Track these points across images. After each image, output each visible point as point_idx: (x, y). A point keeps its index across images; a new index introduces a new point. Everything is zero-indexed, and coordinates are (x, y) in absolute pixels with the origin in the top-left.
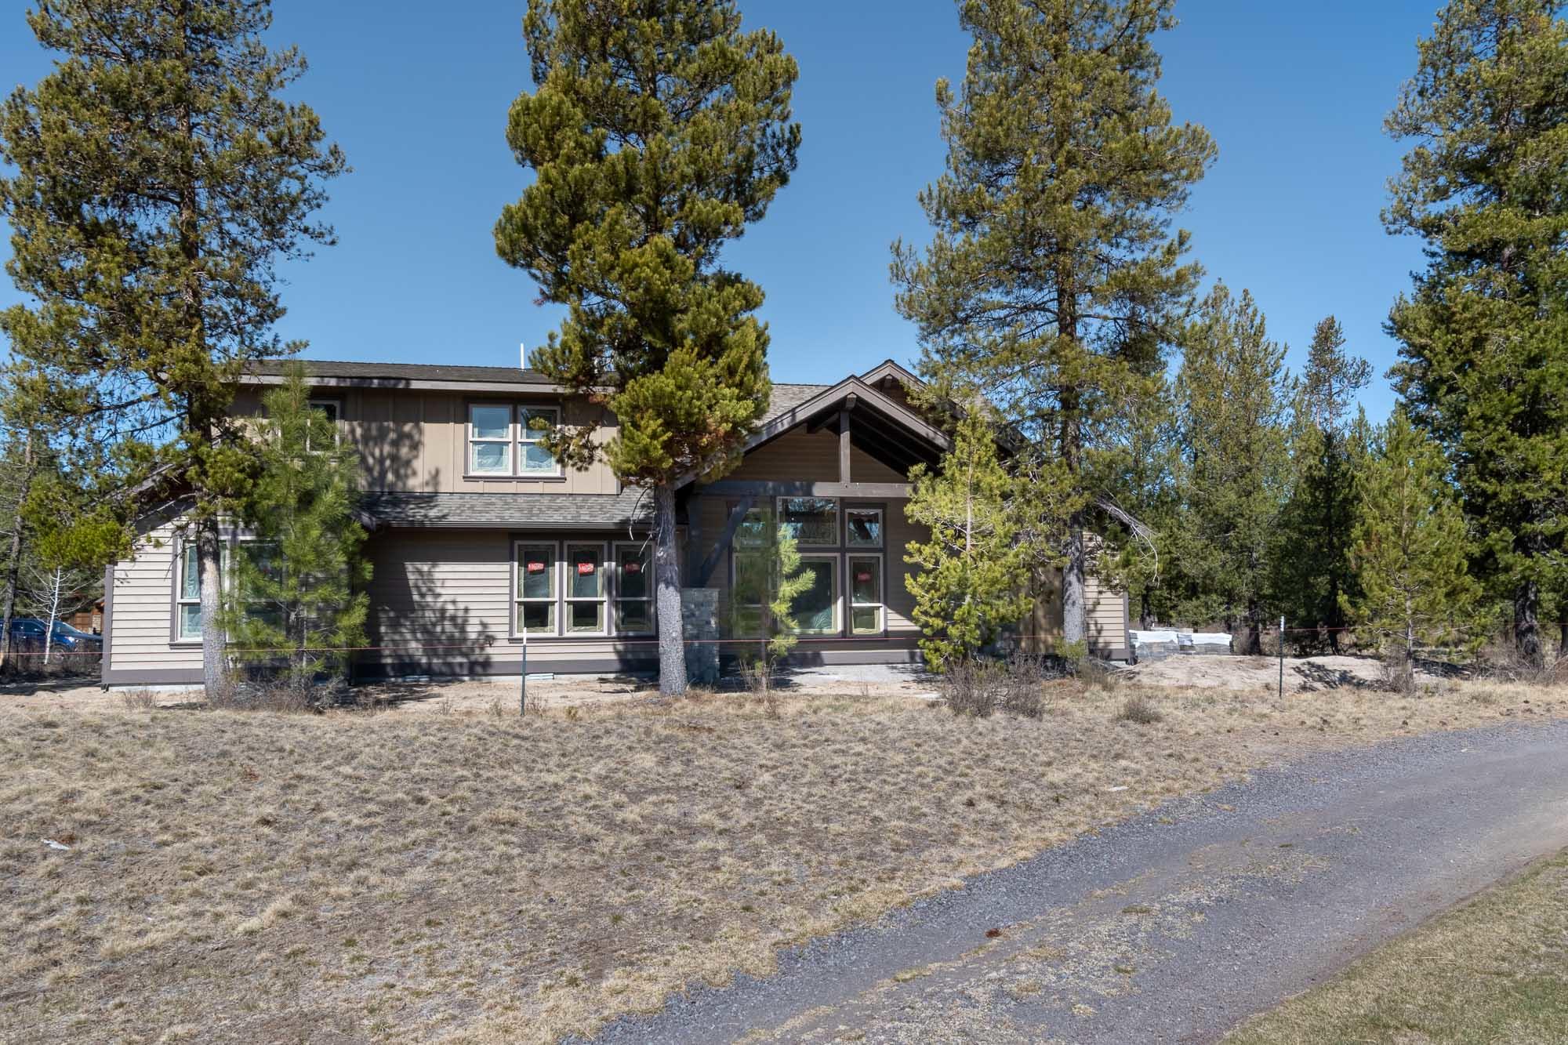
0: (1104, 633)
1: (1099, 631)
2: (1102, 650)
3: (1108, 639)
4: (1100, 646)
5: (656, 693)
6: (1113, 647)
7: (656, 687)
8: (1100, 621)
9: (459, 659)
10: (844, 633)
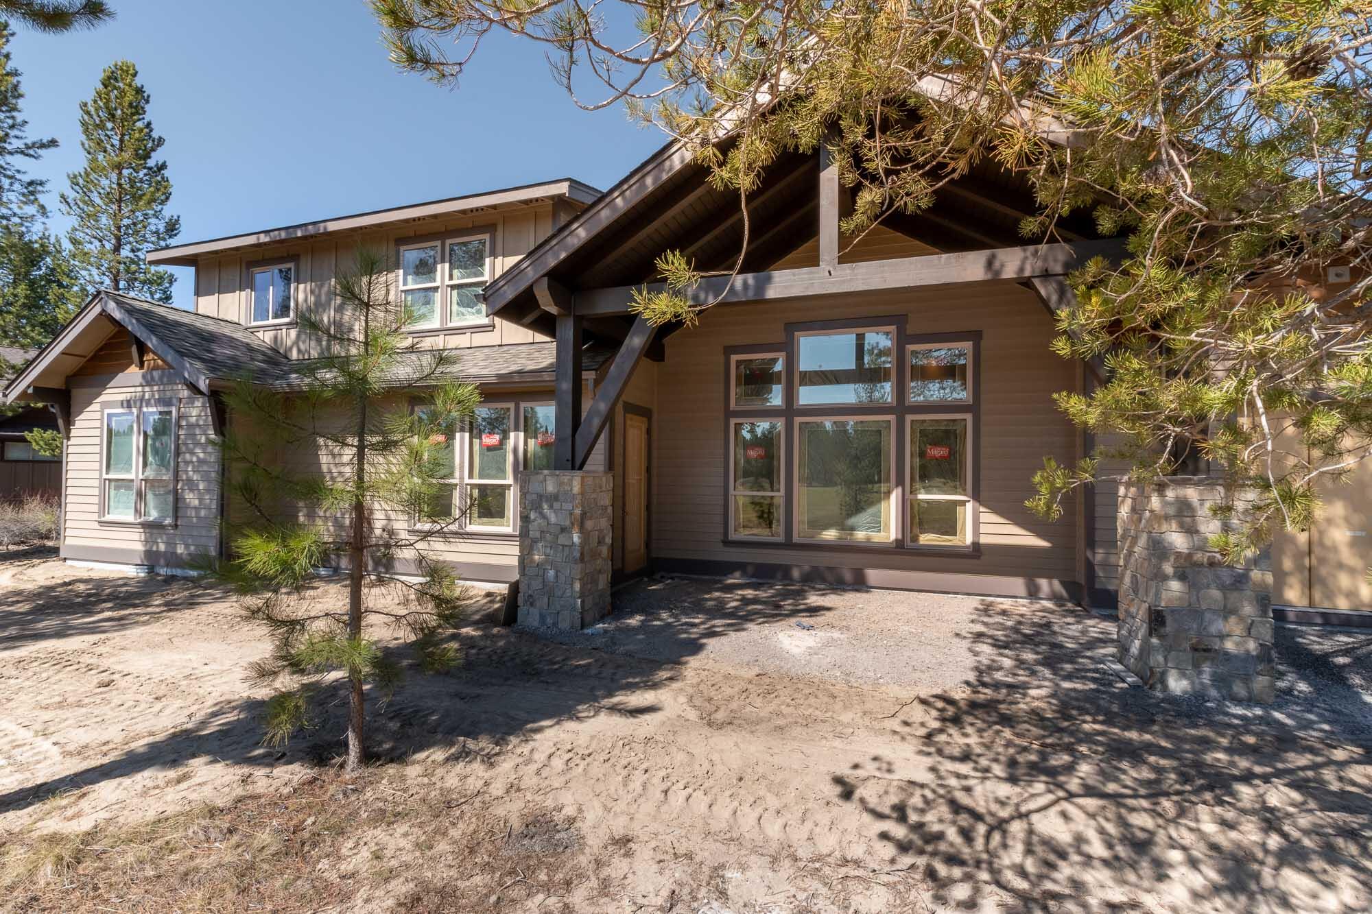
10: (899, 544)
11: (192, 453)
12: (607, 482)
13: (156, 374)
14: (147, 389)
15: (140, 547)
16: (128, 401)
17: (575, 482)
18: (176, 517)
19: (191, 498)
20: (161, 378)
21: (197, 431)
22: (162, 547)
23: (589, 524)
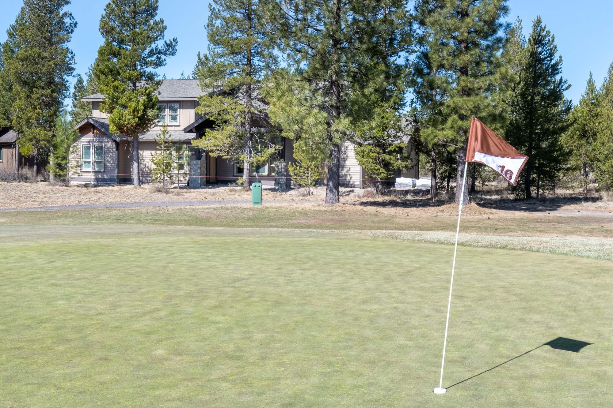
0: (352, 178)
1: (351, 178)
2: (352, 184)
3: (354, 181)
4: (351, 183)
5: (133, 186)
6: (356, 183)
7: (133, 184)
8: (351, 174)
9: (149, 178)
10: (268, 176)
11: (109, 154)
12: (205, 162)
13: (97, 135)
14: (95, 139)
15: (93, 177)
16: (89, 142)
17: (199, 162)
18: (104, 170)
19: (109, 165)
20: (99, 136)
21: (110, 149)
22: (100, 177)
23: (202, 169)
